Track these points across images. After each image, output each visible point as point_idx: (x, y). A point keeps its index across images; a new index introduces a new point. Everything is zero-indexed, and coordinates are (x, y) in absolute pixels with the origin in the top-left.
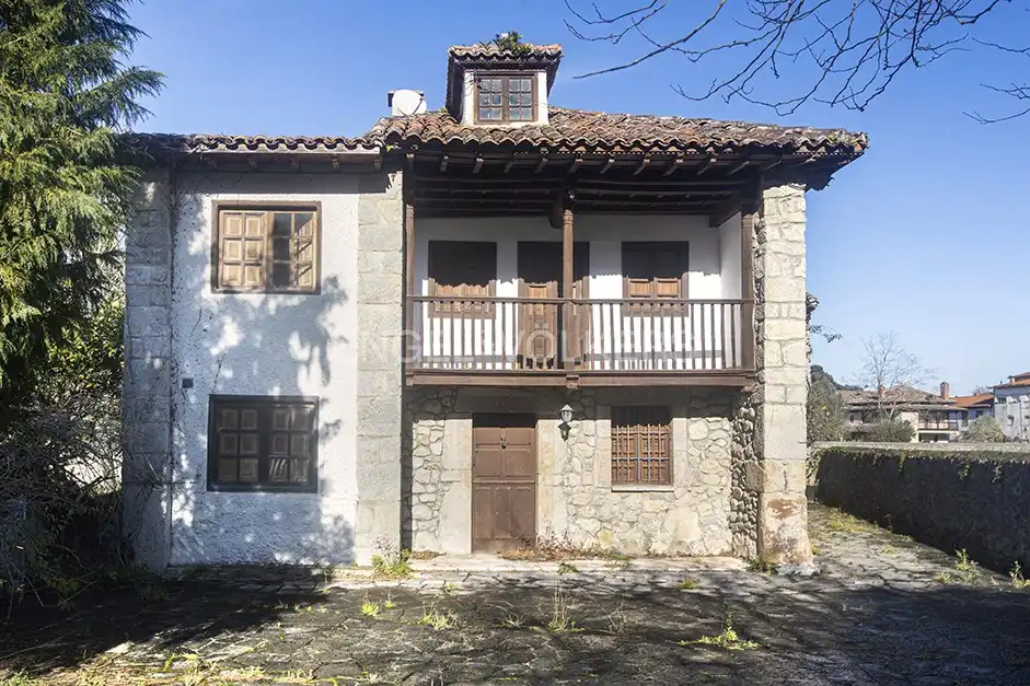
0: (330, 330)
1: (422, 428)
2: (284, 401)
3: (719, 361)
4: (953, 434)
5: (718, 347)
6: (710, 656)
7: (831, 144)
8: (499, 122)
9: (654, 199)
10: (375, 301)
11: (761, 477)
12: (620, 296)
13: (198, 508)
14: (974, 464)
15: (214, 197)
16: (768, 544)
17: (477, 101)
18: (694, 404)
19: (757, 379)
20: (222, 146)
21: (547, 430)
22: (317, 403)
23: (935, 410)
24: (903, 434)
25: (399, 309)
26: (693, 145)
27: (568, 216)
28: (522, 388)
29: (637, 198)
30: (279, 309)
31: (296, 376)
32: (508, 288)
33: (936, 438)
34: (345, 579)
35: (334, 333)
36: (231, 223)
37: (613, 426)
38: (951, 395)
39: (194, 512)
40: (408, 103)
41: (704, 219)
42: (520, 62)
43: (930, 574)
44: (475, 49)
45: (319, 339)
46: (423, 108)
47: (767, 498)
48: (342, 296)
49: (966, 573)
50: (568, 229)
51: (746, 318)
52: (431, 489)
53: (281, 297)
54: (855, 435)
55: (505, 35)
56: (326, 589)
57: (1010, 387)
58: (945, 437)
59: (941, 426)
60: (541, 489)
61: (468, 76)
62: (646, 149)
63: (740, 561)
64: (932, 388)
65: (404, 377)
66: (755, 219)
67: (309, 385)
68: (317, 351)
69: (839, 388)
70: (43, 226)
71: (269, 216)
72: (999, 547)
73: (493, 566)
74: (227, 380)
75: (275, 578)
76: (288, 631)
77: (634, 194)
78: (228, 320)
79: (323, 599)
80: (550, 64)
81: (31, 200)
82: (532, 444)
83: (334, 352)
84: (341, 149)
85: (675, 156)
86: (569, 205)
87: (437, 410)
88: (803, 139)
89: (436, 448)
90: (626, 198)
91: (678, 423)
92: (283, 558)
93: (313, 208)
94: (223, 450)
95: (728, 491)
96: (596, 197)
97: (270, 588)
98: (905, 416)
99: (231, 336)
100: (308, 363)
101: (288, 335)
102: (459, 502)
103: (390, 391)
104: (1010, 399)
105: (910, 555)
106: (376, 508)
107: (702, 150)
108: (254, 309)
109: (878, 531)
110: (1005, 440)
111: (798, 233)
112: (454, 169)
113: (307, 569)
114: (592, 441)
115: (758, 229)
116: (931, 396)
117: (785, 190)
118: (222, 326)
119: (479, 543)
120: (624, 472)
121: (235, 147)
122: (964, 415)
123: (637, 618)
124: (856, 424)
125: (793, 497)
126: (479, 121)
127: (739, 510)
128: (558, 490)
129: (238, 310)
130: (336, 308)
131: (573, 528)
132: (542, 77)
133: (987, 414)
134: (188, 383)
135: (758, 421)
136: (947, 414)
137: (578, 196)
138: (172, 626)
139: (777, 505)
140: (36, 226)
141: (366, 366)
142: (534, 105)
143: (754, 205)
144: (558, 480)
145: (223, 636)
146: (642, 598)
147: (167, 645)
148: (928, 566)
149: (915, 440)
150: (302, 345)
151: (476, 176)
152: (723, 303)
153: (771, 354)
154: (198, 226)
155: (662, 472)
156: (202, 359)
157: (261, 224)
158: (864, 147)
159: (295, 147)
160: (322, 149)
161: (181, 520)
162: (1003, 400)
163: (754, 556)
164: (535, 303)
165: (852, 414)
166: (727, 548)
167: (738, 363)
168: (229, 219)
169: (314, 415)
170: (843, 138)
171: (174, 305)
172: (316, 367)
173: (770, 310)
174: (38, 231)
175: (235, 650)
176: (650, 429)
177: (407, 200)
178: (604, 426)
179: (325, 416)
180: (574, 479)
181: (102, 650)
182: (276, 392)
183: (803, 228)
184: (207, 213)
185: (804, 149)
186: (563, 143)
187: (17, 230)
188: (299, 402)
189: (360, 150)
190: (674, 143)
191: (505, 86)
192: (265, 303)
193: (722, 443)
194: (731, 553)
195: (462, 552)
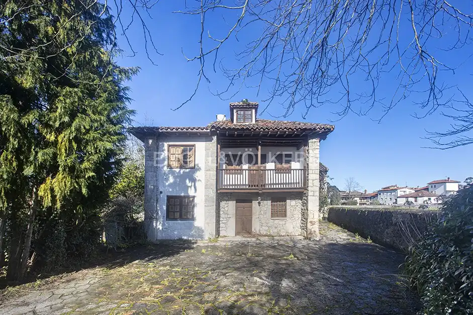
0: (196, 178)
1: (223, 204)
2: (184, 197)
3: (298, 185)
4: (367, 203)
5: (297, 181)
6: (284, 262)
7: (325, 128)
8: (242, 123)
9: (282, 143)
10: (209, 170)
11: (307, 215)
12: (274, 168)
13: (163, 225)
14: (362, 211)
15: (168, 143)
16: (308, 232)
17: (237, 117)
18: (292, 196)
19: (307, 190)
20: (169, 130)
21: (255, 204)
22: (194, 197)
23: (363, 197)
24: (355, 203)
25: (215, 172)
26: (290, 128)
27: (260, 147)
28: (248, 193)
29: (277, 142)
30: (183, 172)
31: (188, 190)
32: (245, 166)
33: (363, 204)
34: (200, 243)
35: (197, 179)
36: (172, 150)
37: (272, 202)
38: (367, 193)
39: (162, 226)
40: (221, 118)
41: (296, 148)
42: (247, 107)
43: (349, 239)
44: (236, 103)
45: (193, 180)
46: (225, 119)
47: (309, 220)
48: (199, 169)
49: (358, 239)
50: (260, 150)
51: (305, 174)
52: (225, 219)
53: (184, 170)
54: (343, 204)
55: (244, 100)
56: (195, 246)
57: (382, 191)
58: (366, 204)
59: (365, 201)
60: (253, 219)
61: (235, 111)
62: (279, 130)
63: (302, 237)
64: (362, 191)
65: (217, 190)
66: (307, 148)
67: (191, 192)
68: (193, 184)
69: (340, 191)
70: (98, 151)
71: (182, 148)
72: (367, 232)
73: (239, 239)
74: (171, 192)
75: (182, 243)
76: (181, 257)
77: (284, 141)
78: (170, 175)
79: (193, 248)
80: (256, 107)
81: (94, 144)
82: (251, 207)
83: (197, 184)
84: (200, 130)
85: (286, 132)
86: (260, 144)
87: (227, 199)
88: (318, 127)
89: (226, 209)
90: (275, 142)
91: (288, 201)
92: (185, 238)
93: (194, 146)
94: (170, 210)
95: (300, 219)
96: (267, 142)
97: (181, 246)
98: (356, 199)
99: (171, 180)
100: (191, 187)
101: (186, 179)
102: (232, 223)
103: (213, 194)
104: (382, 194)
105: (345, 234)
106: (209, 225)
107: (293, 130)
108: (177, 173)
109: (340, 228)
110: (380, 204)
111: (317, 151)
112: (230, 135)
113: (191, 240)
114: (266, 206)
115: (308, 150)
116: (362, 193)
117: (314, 140)
118: (169, 177)
119: (237, 233)
120: (274, 214)
121: (172, 130)
122: (370, 198)
123: (270, 252)
124: (344, 201)
125: (315, 220)
126: (237, 122)
127: (303, 224)
128: (258, 220)
129: (173, 173)
130: (198, 172)
131: (261, 229)
132: (254, 111)
133: (376, 198)
134: (161, 192)
135: (307, 200)
136: (366, 198)
137: (262, 142)
138: (151, 256)
139: (311, 222)
140: (96, 151)
141: (206, 187)
142: (251, 119)
143: (306, 144)
144: (257, 216)
145: (164, 258)
146: (274, 247)
147: (148, 261)
148: (349, 237)
149: (358, 205)
150: (189, 182)
151: (236, 137)
152: (299, 170)
153: (310, 183)
154: (163, 151)
155: (284, 214)
156: (164, 186)
157: (180, 150)
158: (333, 129)
159: (188, 130)
160: (195, 130)
161: (159, 228)
162: (380, 194)
163: (306, 235)
164: (253, 170)
165: (343, 198)
166: (300, 234)
167: (303, 186)
168: (172, 149)
169: (193, 200)
170: (328, 127)
171: (158, 172)
172: (193, 187)
173: (310, 172)
174: (96, 153)
175: (165, 262)
176: (281, 203)
177: (218, 143)
178: (269, 202)
179: (196, 200)
180: (262, 216)
181: (131, 262)
182: (183, 194)
183: (319, 150)
184: (166, 147)
185: (318, 129)
186: (257, 128)
187: (90, 153)
188: (188, 197)
189: (205, 130)
190: (285, 128)
191: (244, 113)
192: (180, 171)
193: (299, 206)
194: (301, 235)
195: (233, 236)
